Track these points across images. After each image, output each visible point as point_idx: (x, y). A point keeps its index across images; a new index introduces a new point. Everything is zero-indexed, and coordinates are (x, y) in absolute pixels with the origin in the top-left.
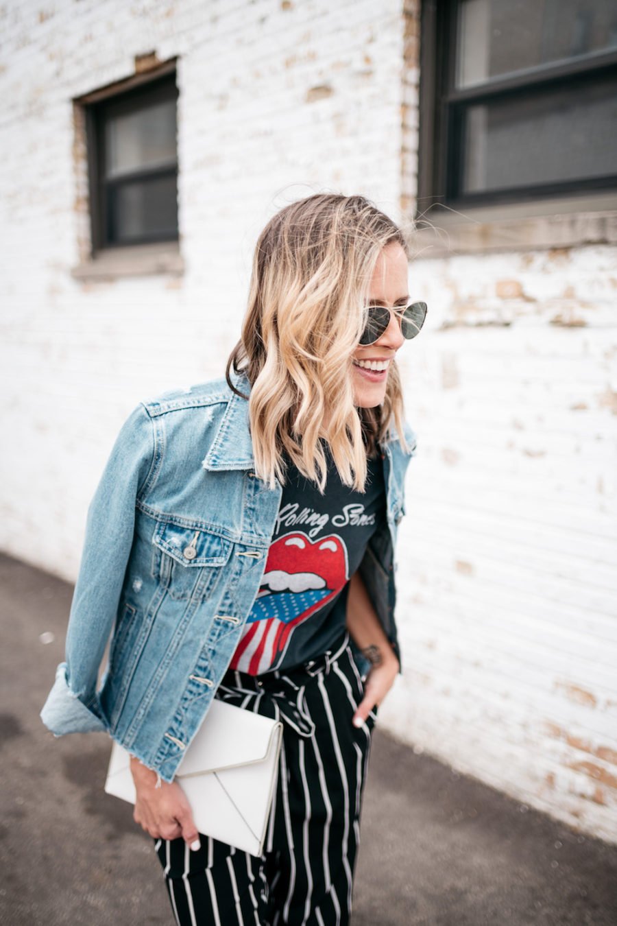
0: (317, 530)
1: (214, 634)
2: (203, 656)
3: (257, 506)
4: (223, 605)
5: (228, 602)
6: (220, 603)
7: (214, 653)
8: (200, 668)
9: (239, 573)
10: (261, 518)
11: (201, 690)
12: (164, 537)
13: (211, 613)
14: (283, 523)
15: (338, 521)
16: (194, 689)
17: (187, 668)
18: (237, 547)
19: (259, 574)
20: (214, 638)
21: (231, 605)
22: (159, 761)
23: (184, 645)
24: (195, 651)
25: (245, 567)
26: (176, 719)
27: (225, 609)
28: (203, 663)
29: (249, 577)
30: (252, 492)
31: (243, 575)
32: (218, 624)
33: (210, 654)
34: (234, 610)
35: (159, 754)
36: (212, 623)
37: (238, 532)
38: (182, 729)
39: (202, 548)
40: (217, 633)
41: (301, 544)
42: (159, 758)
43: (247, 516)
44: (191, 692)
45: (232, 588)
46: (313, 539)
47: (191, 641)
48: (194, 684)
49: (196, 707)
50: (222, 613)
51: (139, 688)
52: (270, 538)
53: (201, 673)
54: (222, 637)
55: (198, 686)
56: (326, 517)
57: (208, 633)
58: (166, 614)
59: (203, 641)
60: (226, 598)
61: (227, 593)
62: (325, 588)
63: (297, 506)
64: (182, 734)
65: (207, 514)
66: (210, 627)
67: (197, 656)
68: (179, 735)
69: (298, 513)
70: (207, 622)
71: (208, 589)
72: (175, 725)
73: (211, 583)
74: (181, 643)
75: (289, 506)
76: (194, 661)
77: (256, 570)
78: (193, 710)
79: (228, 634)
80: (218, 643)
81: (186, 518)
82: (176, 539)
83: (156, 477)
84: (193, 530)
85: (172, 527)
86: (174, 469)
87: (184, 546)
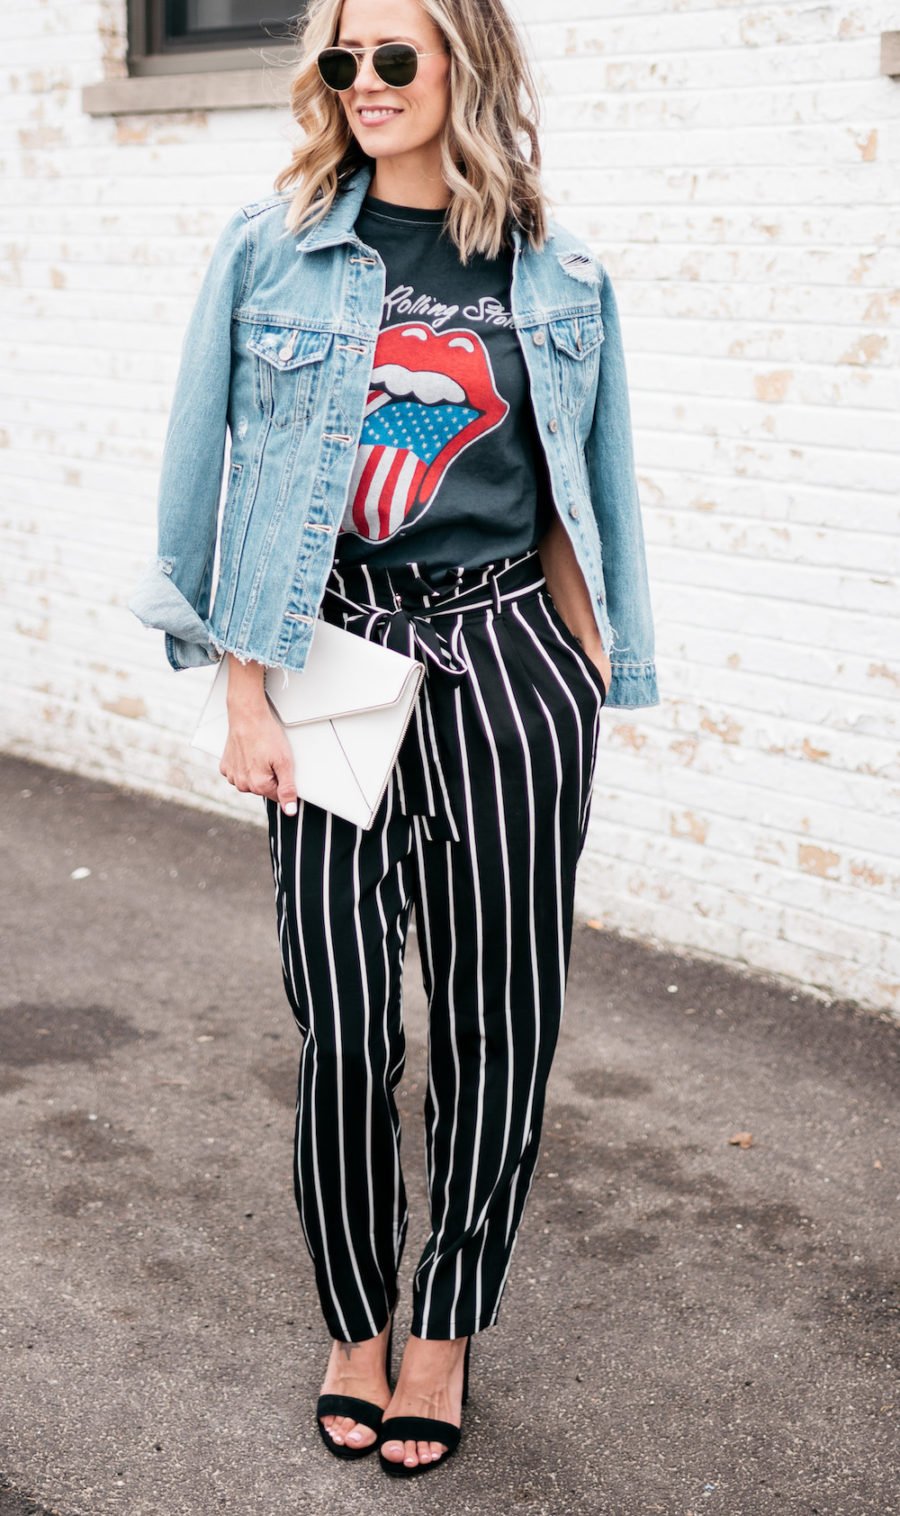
0: (442, 321)
1: (324, 460)
2: (317, 493)
3: (359, 294)
4: (329, 418)
5: (334, 413)
6: (325, 416)
7: (328, 485)
8: (315, 510)
9: (341, 373)
10: (365, 307)
11: (318, 540)
12: (260, 341)
13: (317, 433)
14: (395, 308)
15: (471, 313)
16: (311, 541)
17: (300, 514)
18: (337, 340)
19: (366, 372)
20: (326, 465)
21: (338, 418)
22: (283, 652)
23: (295, 486)
24: (306, 489)
25: (349, 364)
26: (295, 589)
27: (333, 423)
28: (318, 503)
29: (354, 375)
30: (353, 278)
31: (348, 373)
32: (328, 445)
33: (324, 489)
34: (344, 424)
35: (282, 643)
36: (321, 447)
37: (339, 322)
38: (305, 600)
39: (298, 348)
40: (328, 458)
41: (422, 335)
42: (282, 648)
43: (348, 304)
44: (308, 546)
45: (337, 392)
46: (438, 331)
47: (302, 477)
48: (310, 534)
49: (316, 566)
50: (330, 429)
51: (249, 562)
52: (377, 328)
53: (316, 517)
54: (335, 463)
55: (315, 536)
56: (455, 309)
57: (318, 460)
58: (273, 453)
59: (313, 472)
60: (332, 407)
61: (332, 401)
62: (466, 404)
63: (411, 290)
64: (306, 606)
65: (307, 309)
66: (319, 451)
67: (309, 495)
68: (302, 608)
69: (413, 298)
70: (315, 446)
71: (310, 400)
72: (295, 597)
73: (312, 391)
74: (291, 484)
75: (401, 289)
76: (306, 501)
77: (361, 367)
78: (313, 571)
79: (341, 458)
80: (332, 472)
81: (283, 316)
82: (271, 339)
83: (252, 273)
84: (291, 329)
85: (268, 329)
86: (269, 258)
87: (279, 347)
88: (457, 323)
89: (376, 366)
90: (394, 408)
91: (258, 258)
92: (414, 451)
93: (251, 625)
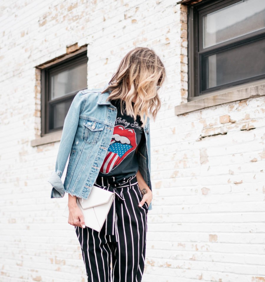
0: (127, 126)
1: (99, 152)
2: (96, 160)
3: (111, 116)
4: (102, 143)
5: (103, 142)
6: (101, 142)
7: (99, 158)
8: (95, 163)
9: (106, 133)
10: (112, 119)
11: (95, 171)
12: (86, 123)
13: (98, 146)
14: (118, 122)
15: (132, 125)
16: (93, 170)
17: (91, 164)
18: (106, 126)
19: (112, 134)
20: (99, 154)
21: (104, 143)
22: (83, 194)
23: (91, 157)
24: (94, 158)
25: (108, 132)
26: (88, 180)
27: (102, 144)
28: (96, 162)
29: (109, 135)
30: (109, 112)
32: (100, 149)
33: (98, 159)
34: (105, 145)
35: (83, 192)
36: (99, 149)
37: (106, 122)
38: (90, 183)
39: (96, 126)
40: (100, 152)
41: (122, 129)
42: (83, 193)
43: (108, 118)
44: (92, 171)
46: (125, 128)
47: (93, 156)
48: (93, 169)
49: (94, 176)
50: (101, 146)
51: (76, 173)
52: (114, 125)
53: (95, 165)
54: (101, 153)
55: (94, 169)
56: (129, 124)
57: (98, 152)
58: (86, 149)
59: (96, 155)
60: (103, 141)
61: (103, 139)
62: (130, 144)
63: (121, 118)
64: (90, 184)
65: (98, 118)
66: (98, 150)
67: (94, 160)
68: (89, 185)
69: (122, 120)
70: (97, 149)
71: (98, 139)
72: (88, 182)
73: (99, 137)
74: (90, 157)
75: (119, 118)
76: (93, 161)
79: (103, 152)
80: (100, 155)
81: (92, 118)
82: (89, 123)
83: (85, 107)
84: (94, 122)
85: (88, 121)
86: (89, 104)
87: (92, 125)
88: (129, 127)
90: (115, 144)
91: (87, 104)
92: (118, 154)
93: (75, 188)
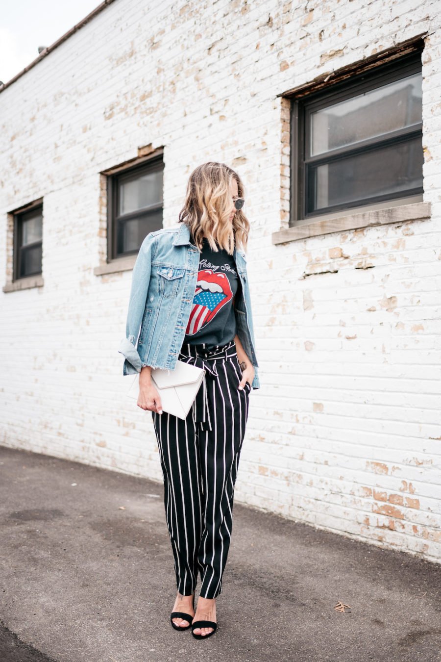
0: (216, 269)
1: (182, 307)
2: (179, 317)
3: (192, 259)
4: (184, 294)
5: (186, 293)
6: (183, 293)
7: (183, 314)
8: (179, 322)
9: (188, 281)
10: (194, 263)
11: (180, 331)
12: (161, 271)
13: (180, 299)
14: (202, 265)
15: (222, 268)
16: (178, 331)
17: (174, 323)
18: (186, 271)
19: (195, 281)
20: (182, 309)
21: (187, 294)
22: (168, 365)
23: (172, 315)
24: (176, 316)
25: (190, 279)
26: (172, 346)
27: (185, 296)
28: (180, 320)
29: (192, 283)
30: (190, 255)
31: (190, 282)
32: (183, 303)
33: (182, 315)
34: (188, 296)
35: (168, 362)
36: (181, 303)
37: (187, 266)
38: (175, 349)
39: (174, 274)
40: (183, 306)
41: (210, 273)
42: (168, 363)
43: (188, 262)
44: (176, 333)
45: (186, 287)
46: (214, 272)
47: (174, 312)
48: (177, 329)
49: (179, 339)
50: (184, 298)
52: (198, 270)
53: (179, 324)
54: (185, 308)
55: (179, 330)
56: (218, 266)
57: (180, 307)
58: (164, 305)
59: (178, 310)
60: (185, 291)
61: (185, 289)
62: (223, 293)
63: (206, 260)
64: (176, 350)
65: (175, 263)
66: (180, 305)
67: (177, 317)
68: (174, 351)
69: (207, 263)
70: (179, 303)
71: (178, 289)
72: (172, 348)
73: (178, 286)
74: (170, 314)
75: (204, 260)
76: (176, 319)
77: (194, 279)
78: (178, 340)
79: (187, 306)
80: (184, 310)
81: (168, 264)
82: (165, 271)
83: (157, 252)
84: (171, 268)
85: (163, 268)
86: (163, 247)
87: (168, 273)
88: (219, 270)
89: (198, 281)
90: (203, 294)
91: (159, 247)
92: (208, 307)
93: (157, 357)
